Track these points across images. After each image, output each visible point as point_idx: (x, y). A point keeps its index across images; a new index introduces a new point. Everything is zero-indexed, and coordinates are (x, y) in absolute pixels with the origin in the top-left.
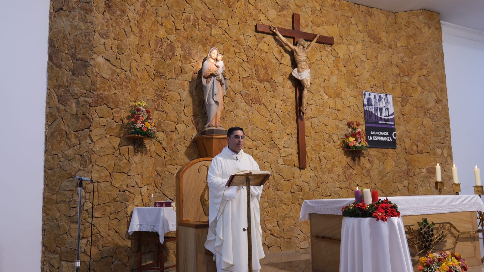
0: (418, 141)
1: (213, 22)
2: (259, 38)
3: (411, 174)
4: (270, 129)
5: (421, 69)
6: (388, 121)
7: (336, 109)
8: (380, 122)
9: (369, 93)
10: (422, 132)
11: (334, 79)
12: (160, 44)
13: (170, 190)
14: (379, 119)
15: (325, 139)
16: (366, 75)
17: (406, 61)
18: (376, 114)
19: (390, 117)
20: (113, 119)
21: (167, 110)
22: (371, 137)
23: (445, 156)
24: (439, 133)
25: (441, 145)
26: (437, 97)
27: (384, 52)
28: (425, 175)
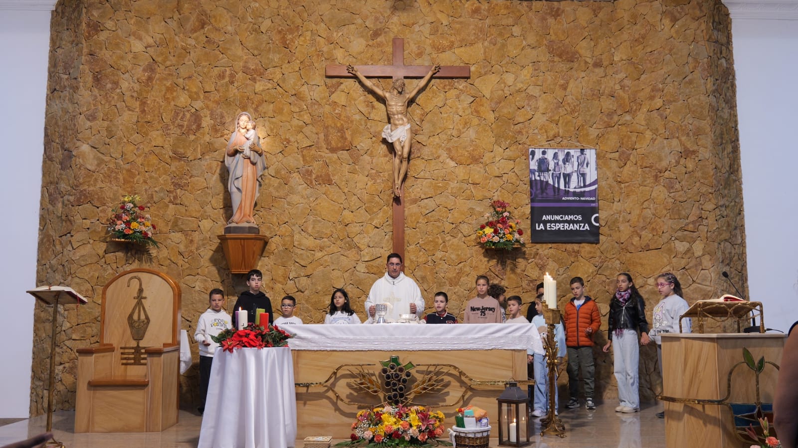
0: (644, 228)
1: (259, 73)
2: (333, 86)
4: (345, 221)
5: (652, 98)
6: (583, 196)
7: (470, 182)
8: (563, 199)
9: (542, 150)
10: (650, 213)
11: (471, 134)
12: (181, 115)
13: (186, 309)
14: (561, 194)
15: (446, 232)
16: (540, 119)
17: (628, 87)
18: (556, 185)
19: (587, 189)
20: (98, 220)
21: (186, 203)
22: (542, 225)
23: (696, 255)
24: (683, 213)
25: (687, 235)
26: (683, 147)
27: (583, 74)
28: (653, 288)
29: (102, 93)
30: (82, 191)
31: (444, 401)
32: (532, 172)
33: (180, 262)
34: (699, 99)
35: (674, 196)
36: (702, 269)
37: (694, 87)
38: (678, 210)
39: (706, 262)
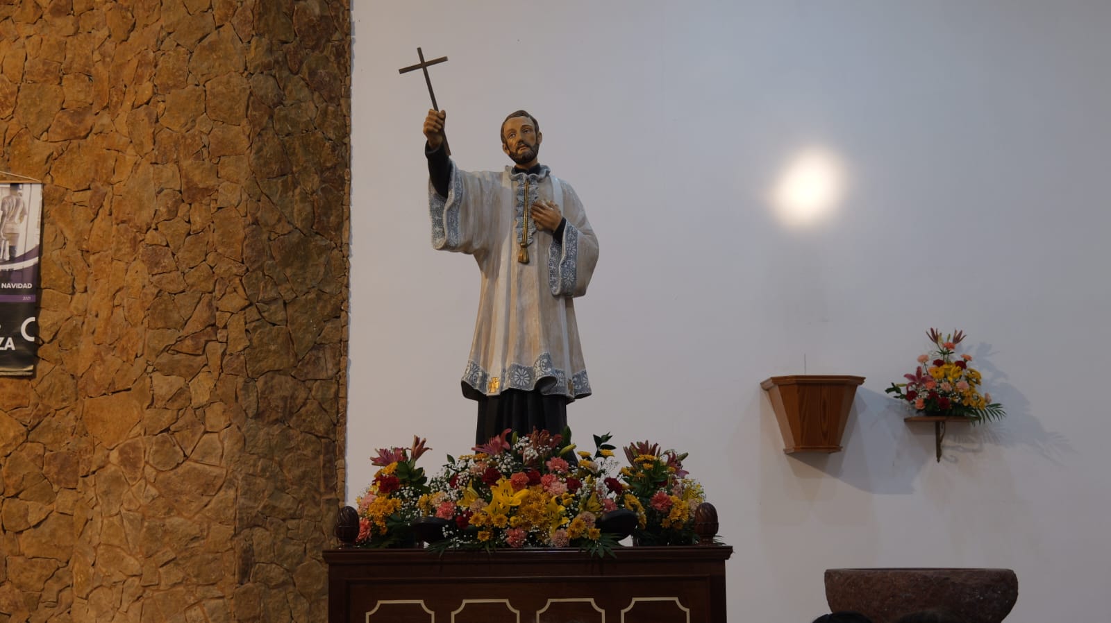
0: (111, 347)
3: (82, 469)
5: (139, 79)
6: (7, 281)
10: (122, 315)
17: (110, 56)
23: (194, 403)
24: (176, 316)
25: (179, 361)
26: (184, 180)
27: (30, 30)
28: (116, 471)
34: (228, 82)
35: (159, 282)
36: (206, 432)
37: (219, 58)
38: (166, 309)
39: (216, 417)
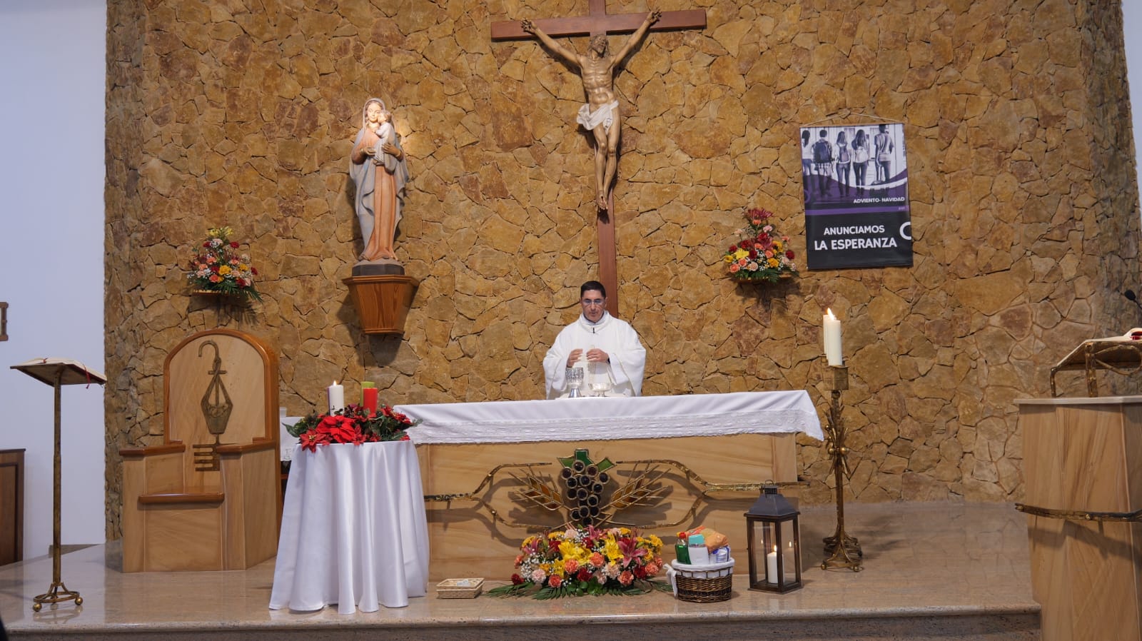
0: (982, 240)
1: (395, 42)
2: (503, 53)
3: (959, 332)
4: (529, 250)
5: (989, 38)
6: (886, 196)
7: (713, 184)
8: (855, 201)
9: (821, 129)
10: (991, 215)
11: (711, 111)
12: (289, 109)
14: (852, 194)
15: (678, 260)
16: (815, 84)
17: (951, 25)
18: (844, 182)
19: (892, 185)
20: (177, 265)
21: (302, 236)
22: (823, 242)
23: (1066, 277)
24: (1044, 213)
25: (1050, 247)
26: (1040, 111)
27: (880, 11)
28: (998, 331)
29: (174, 83)
30: (152, 225)
31: (664, 517)
32: (806, 163)
33: (297, 321)
34: (1065, 35)
35: (1029, 187)
36: (1077, 299)
37: (1056, 17)
38: (1036, 208)
39: (1083, 287)
